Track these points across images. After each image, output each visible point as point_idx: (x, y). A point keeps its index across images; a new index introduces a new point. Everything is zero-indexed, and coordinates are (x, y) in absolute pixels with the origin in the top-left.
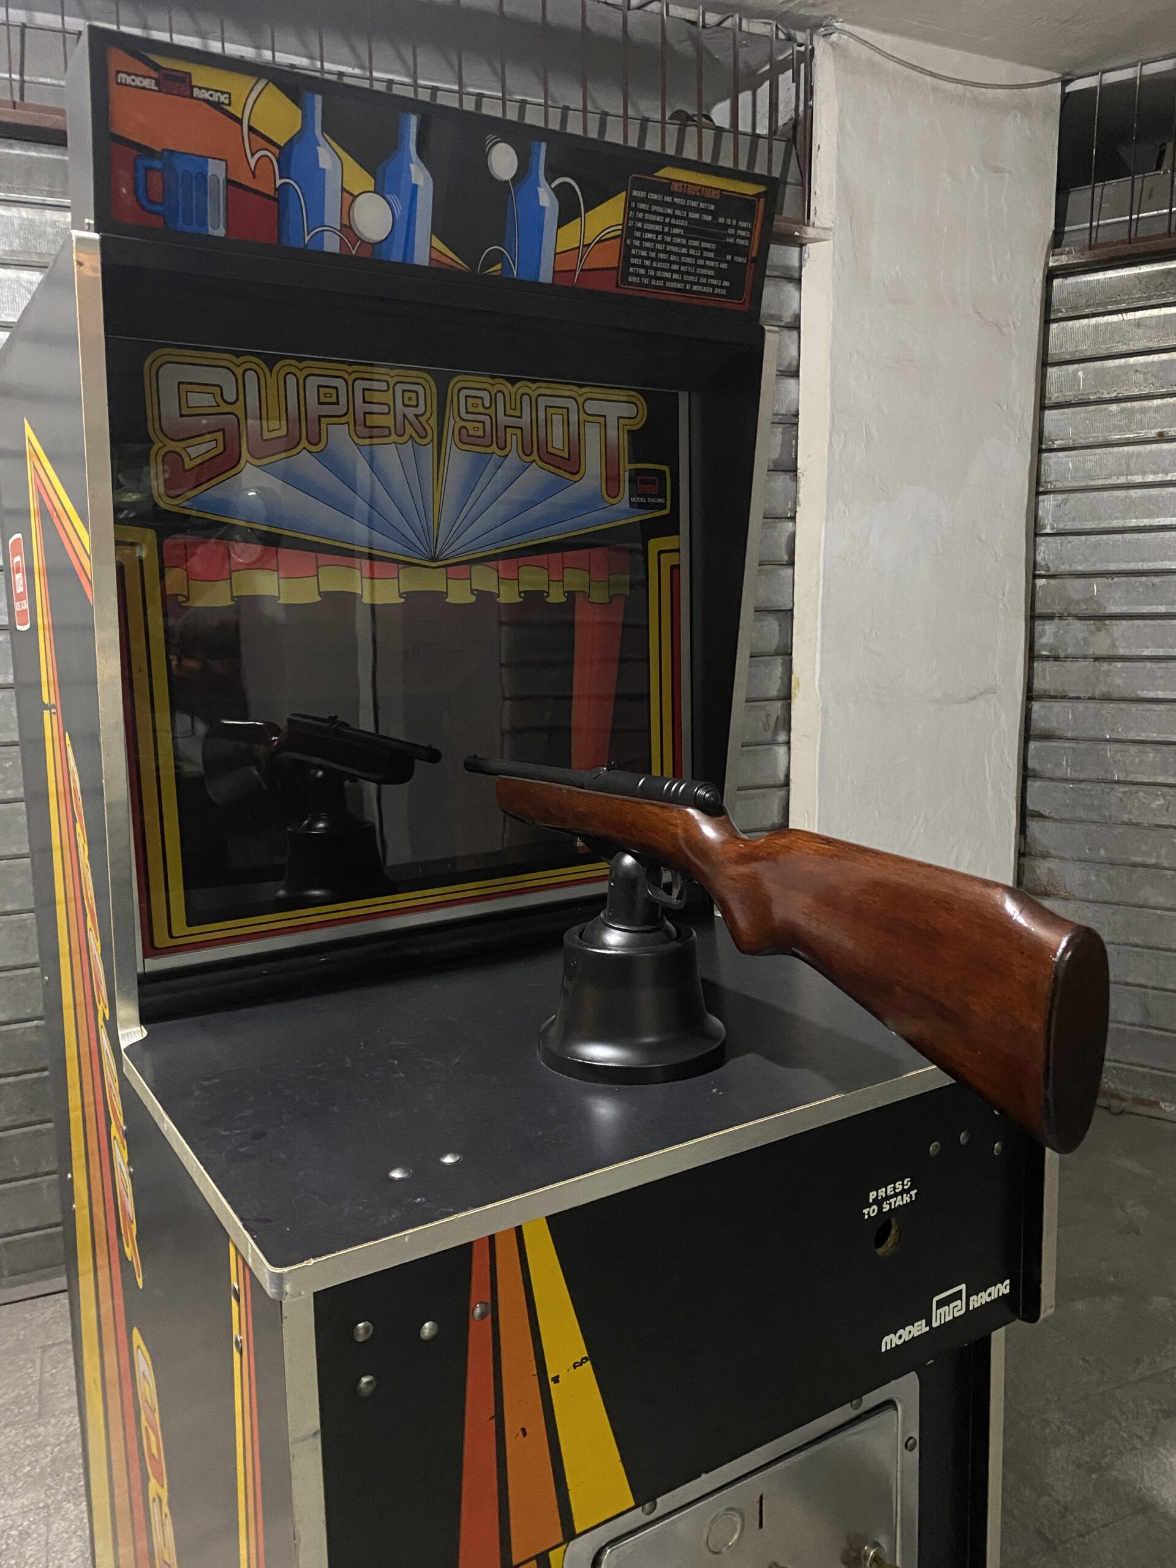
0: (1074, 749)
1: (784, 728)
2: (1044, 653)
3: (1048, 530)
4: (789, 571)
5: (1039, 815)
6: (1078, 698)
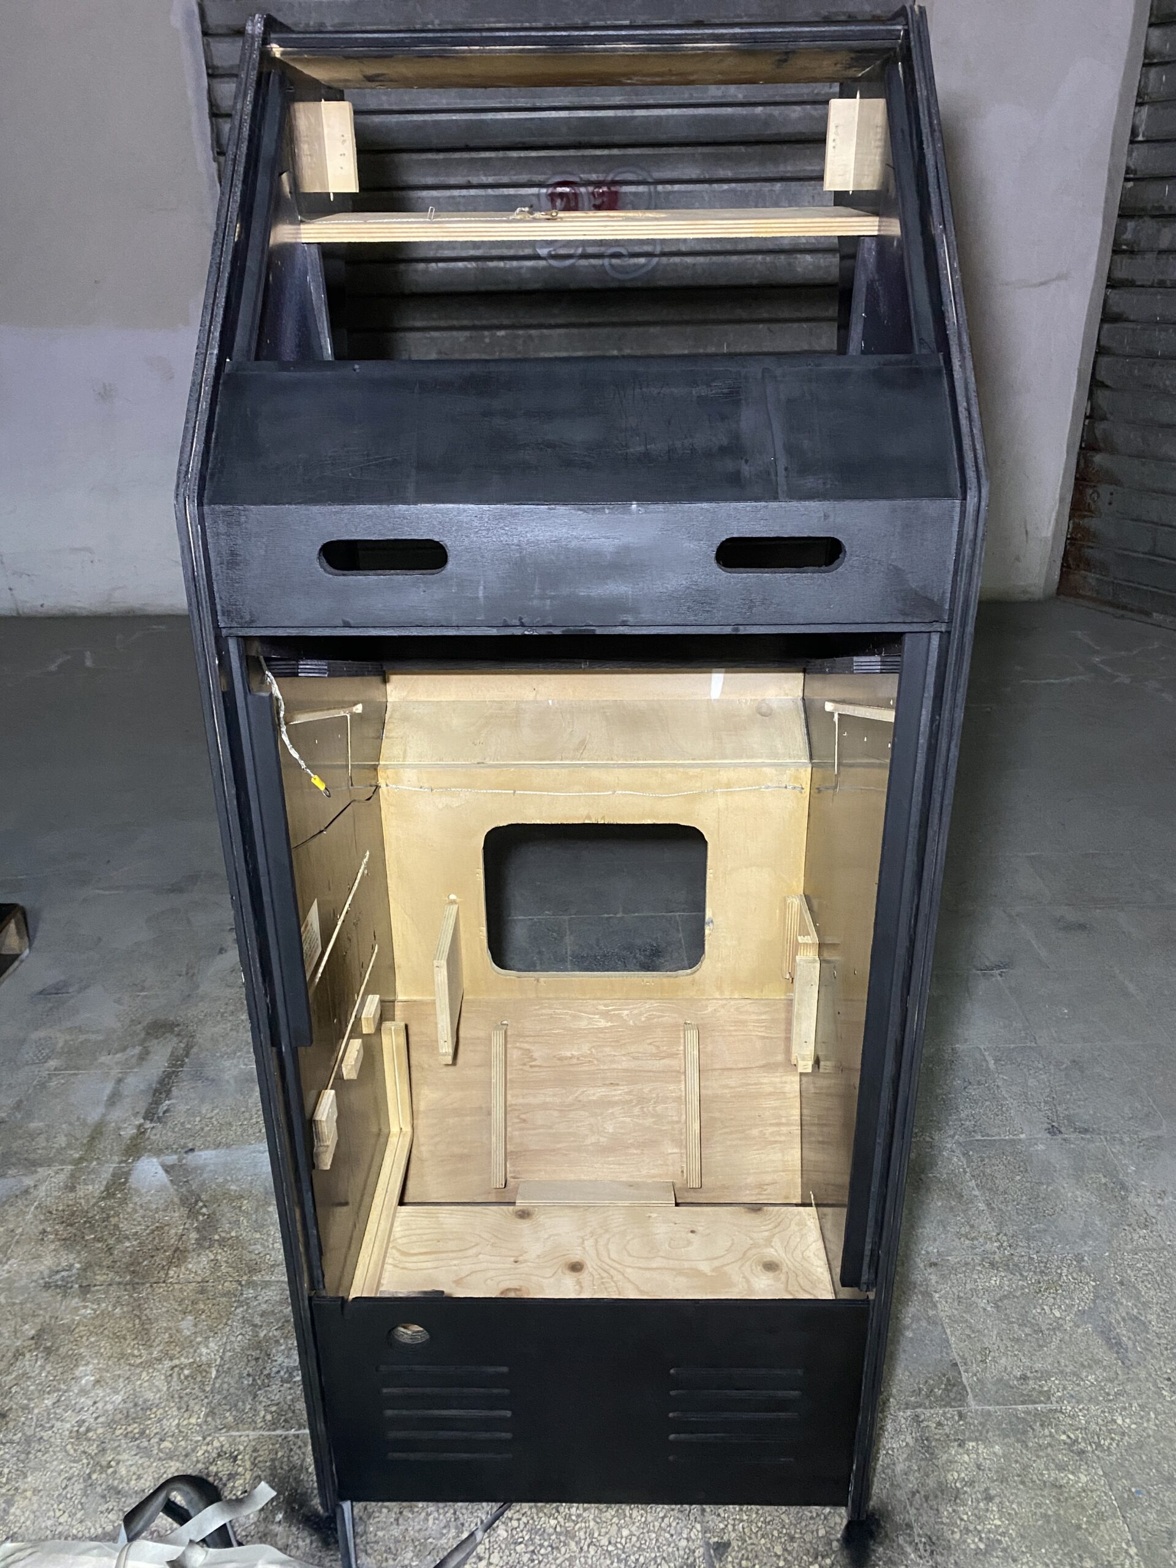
0: (1134, 330)
2: (1124, 247)
3: (1140, 138)
5: (1103, 385)
6: (1142, 286)
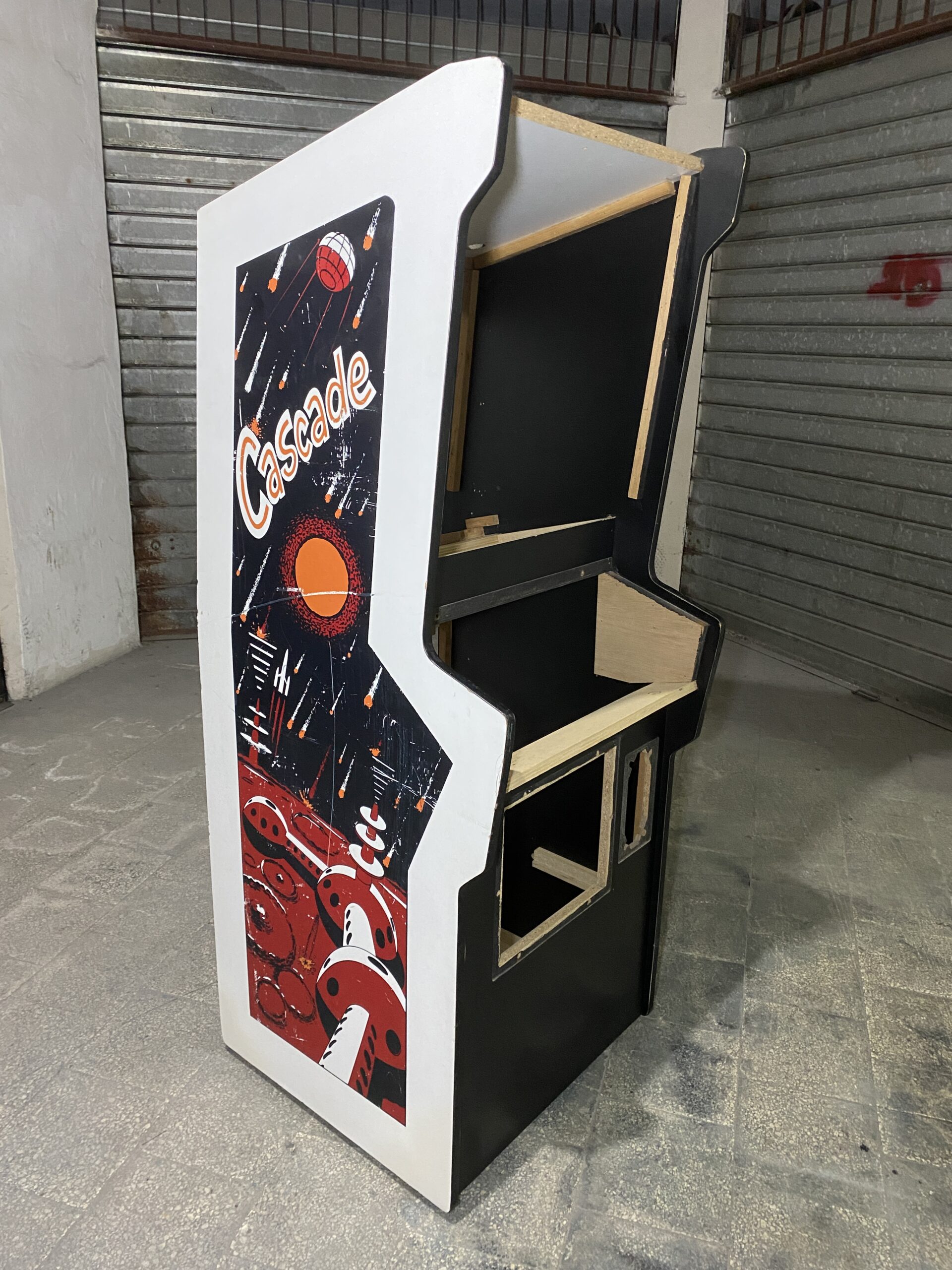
0: (156, 402)
2: (126, 333)
3: (119, 242)
5: (138, 451)
6: (155, 366)
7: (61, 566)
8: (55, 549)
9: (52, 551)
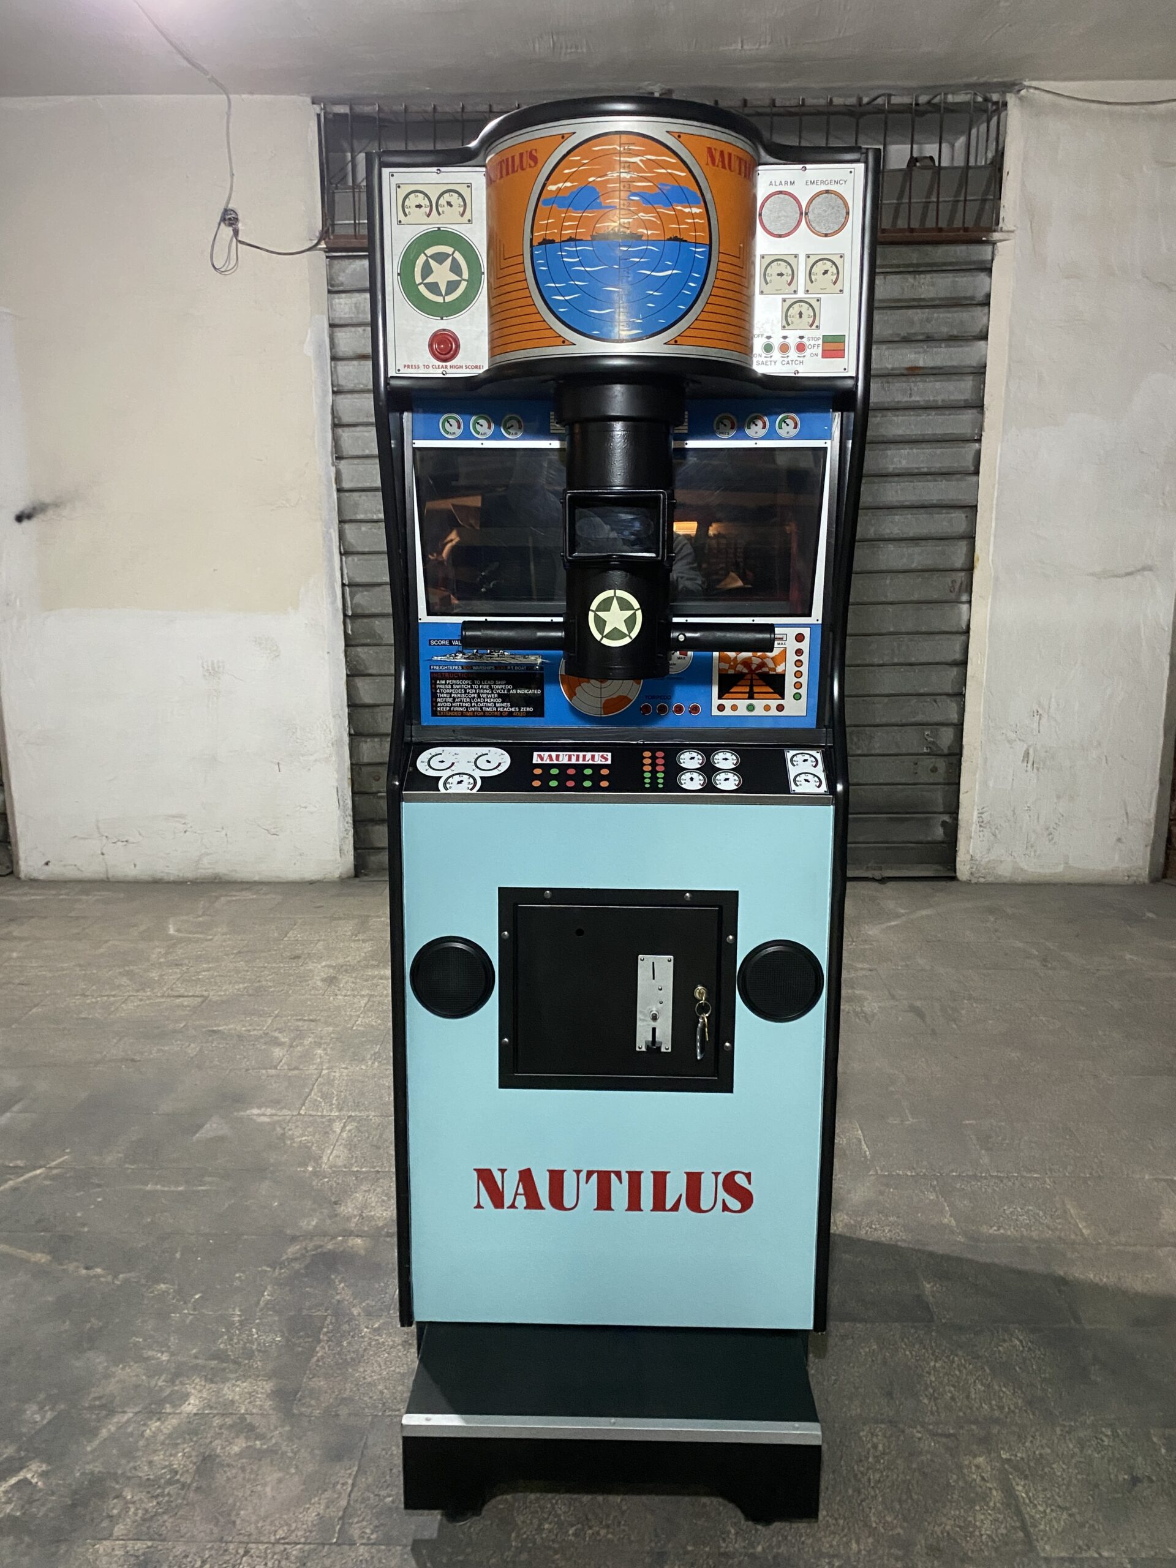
1: (966, 591)
4: (974, 478)
7: (1041, 770)
8: (1035, 751)
9: (1031, 752)
